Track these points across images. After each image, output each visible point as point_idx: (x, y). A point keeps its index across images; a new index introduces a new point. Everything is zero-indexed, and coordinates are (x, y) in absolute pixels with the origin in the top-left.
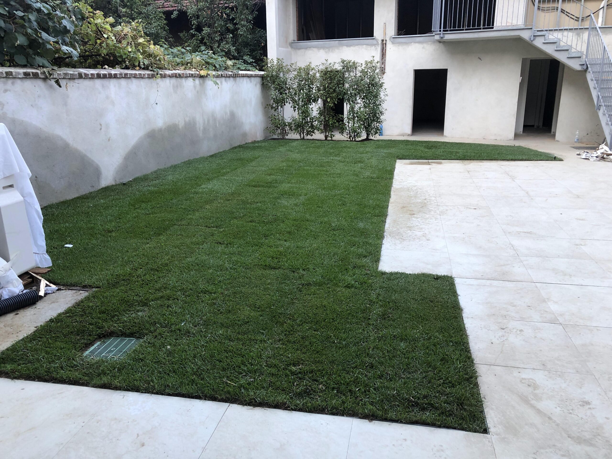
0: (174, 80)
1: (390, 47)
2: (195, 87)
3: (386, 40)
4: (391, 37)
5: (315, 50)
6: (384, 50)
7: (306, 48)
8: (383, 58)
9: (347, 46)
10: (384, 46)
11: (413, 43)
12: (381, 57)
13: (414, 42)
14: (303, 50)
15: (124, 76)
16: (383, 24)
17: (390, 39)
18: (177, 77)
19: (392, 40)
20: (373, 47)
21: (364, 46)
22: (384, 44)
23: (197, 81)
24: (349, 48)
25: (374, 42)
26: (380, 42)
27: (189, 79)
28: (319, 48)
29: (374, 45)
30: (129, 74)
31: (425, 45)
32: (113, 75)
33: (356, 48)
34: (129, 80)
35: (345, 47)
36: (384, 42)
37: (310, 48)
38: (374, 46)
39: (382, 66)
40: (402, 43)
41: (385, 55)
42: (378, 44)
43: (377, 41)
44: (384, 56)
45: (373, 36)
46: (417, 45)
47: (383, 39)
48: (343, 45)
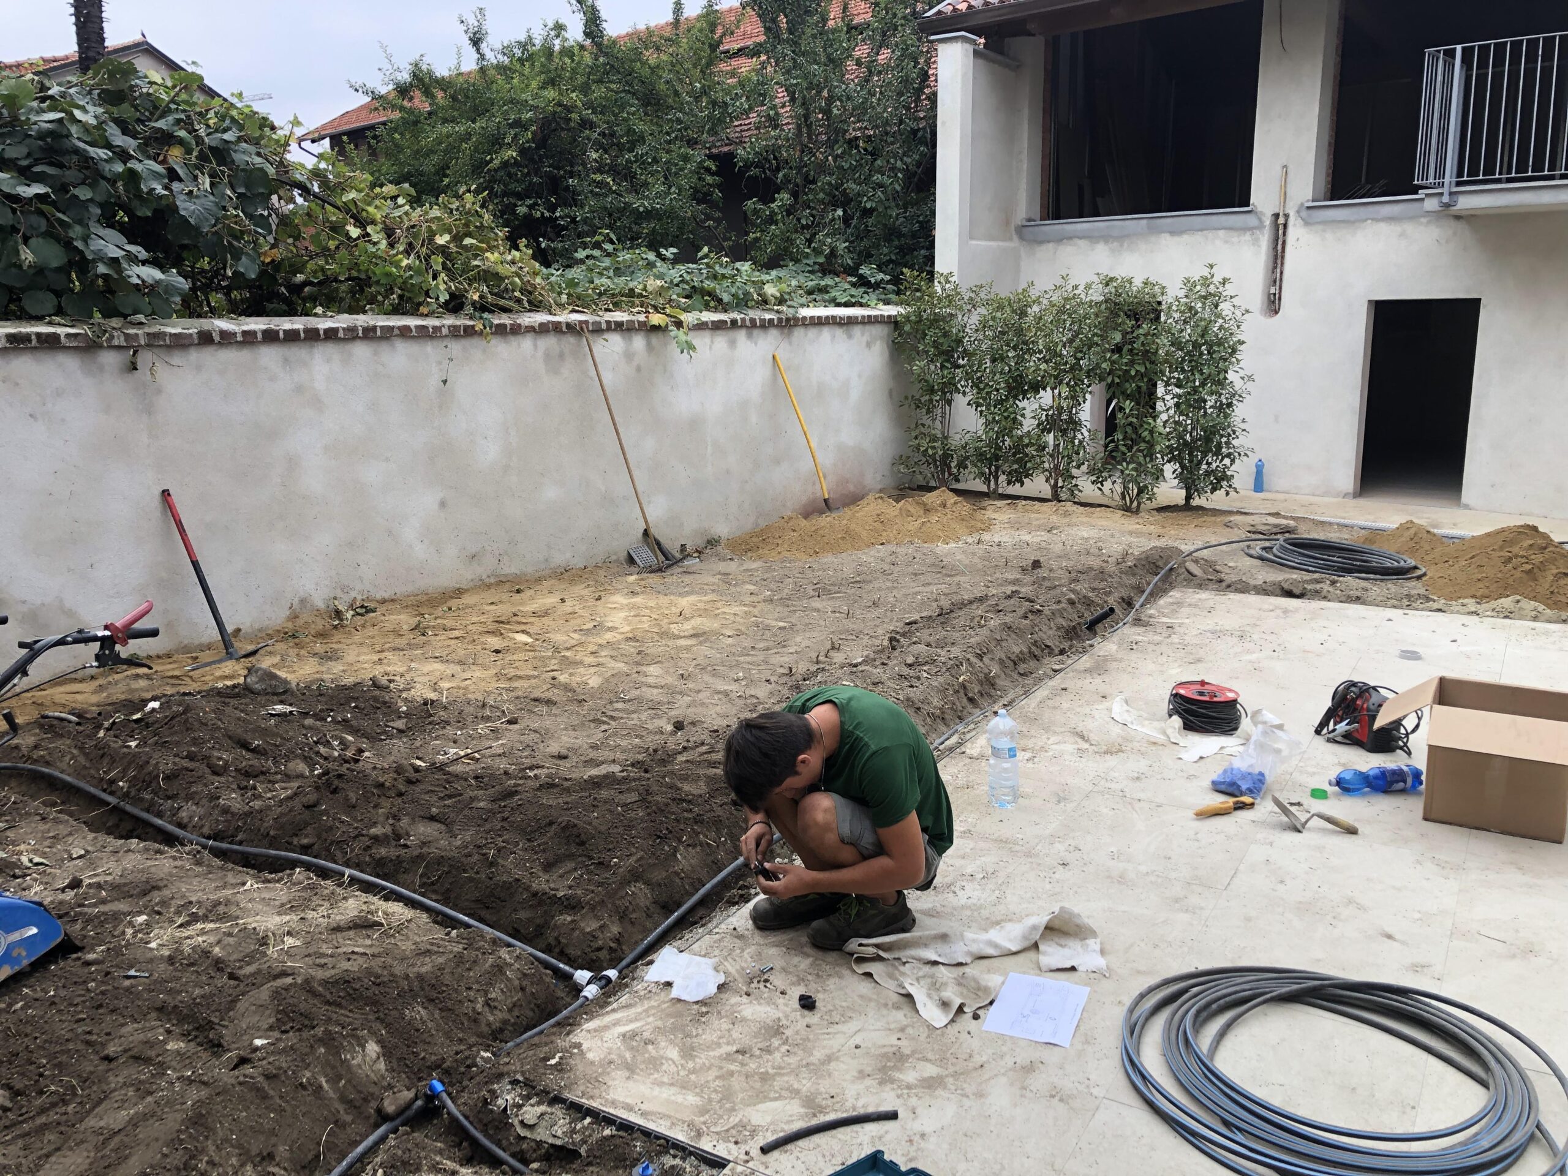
0: (549, 342)
1: (1296, 233)
2: (629, 356)
3: (1287, 216)
4: (1302, 204)
5: (1082, 243)
6: (1280, 243)
7: (1060, 240)
8: (1275, 267)
9: (1173, 233)
10: (1281, 232)
11: (1369, 222)
12: (1271, 267)
13: (1372, 219)
14: (1051, 246)
15: (360, 334)
16: (1278, 168)
17: (1298, 212)
18: (564, 333)
19: (1304, 213)
20: (1247, 237)
21: (1221, 233)
22: (1281, 227)
23: (639, 342)
24: (1176, 239)
25: (1251, 220)
26: (1268, 222)
27: (608, 336)
28: (1092, 238)
29: (1251, 229)
30: (382, 327)
31: (1409, 227)
32: (321, 332)
33: (1198, 237)
34: (384, 346)
35: (1167, 236)
36: (1281, 220)
37: (1070, 238)
38: (1248, 233)
39: (1273, 291)
40: (1333, 221)
41: (1283, 257)
42: (1261, 227)
43: (1260, 220)
44: (1279, 262)
45: (1248, 205)
46: (1383, 227)
47: (1277, 211)
48: (1159, 231)
